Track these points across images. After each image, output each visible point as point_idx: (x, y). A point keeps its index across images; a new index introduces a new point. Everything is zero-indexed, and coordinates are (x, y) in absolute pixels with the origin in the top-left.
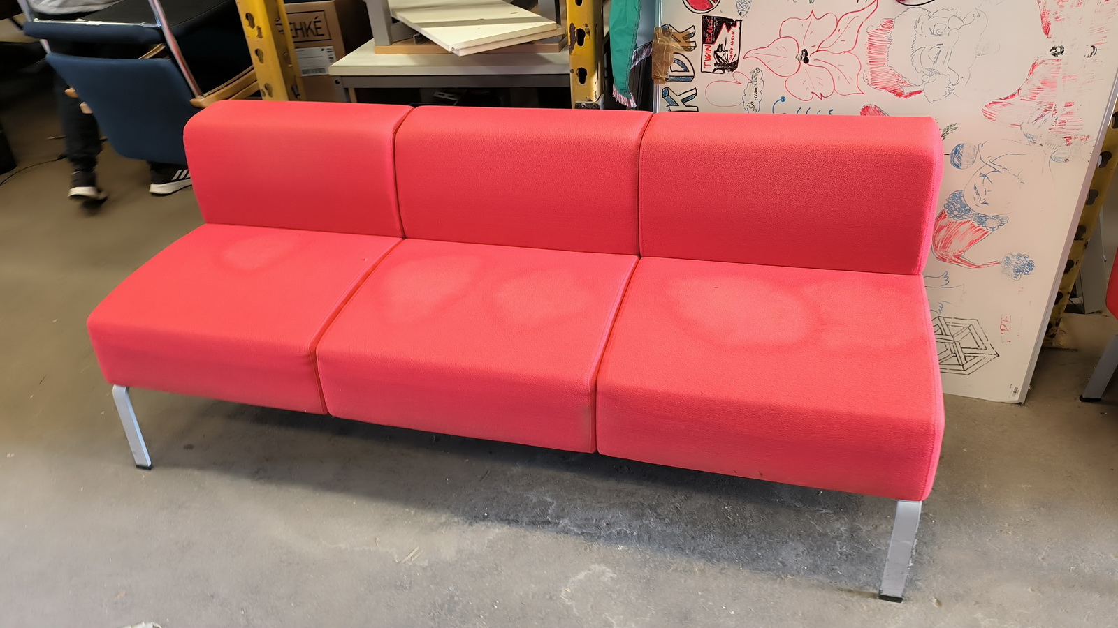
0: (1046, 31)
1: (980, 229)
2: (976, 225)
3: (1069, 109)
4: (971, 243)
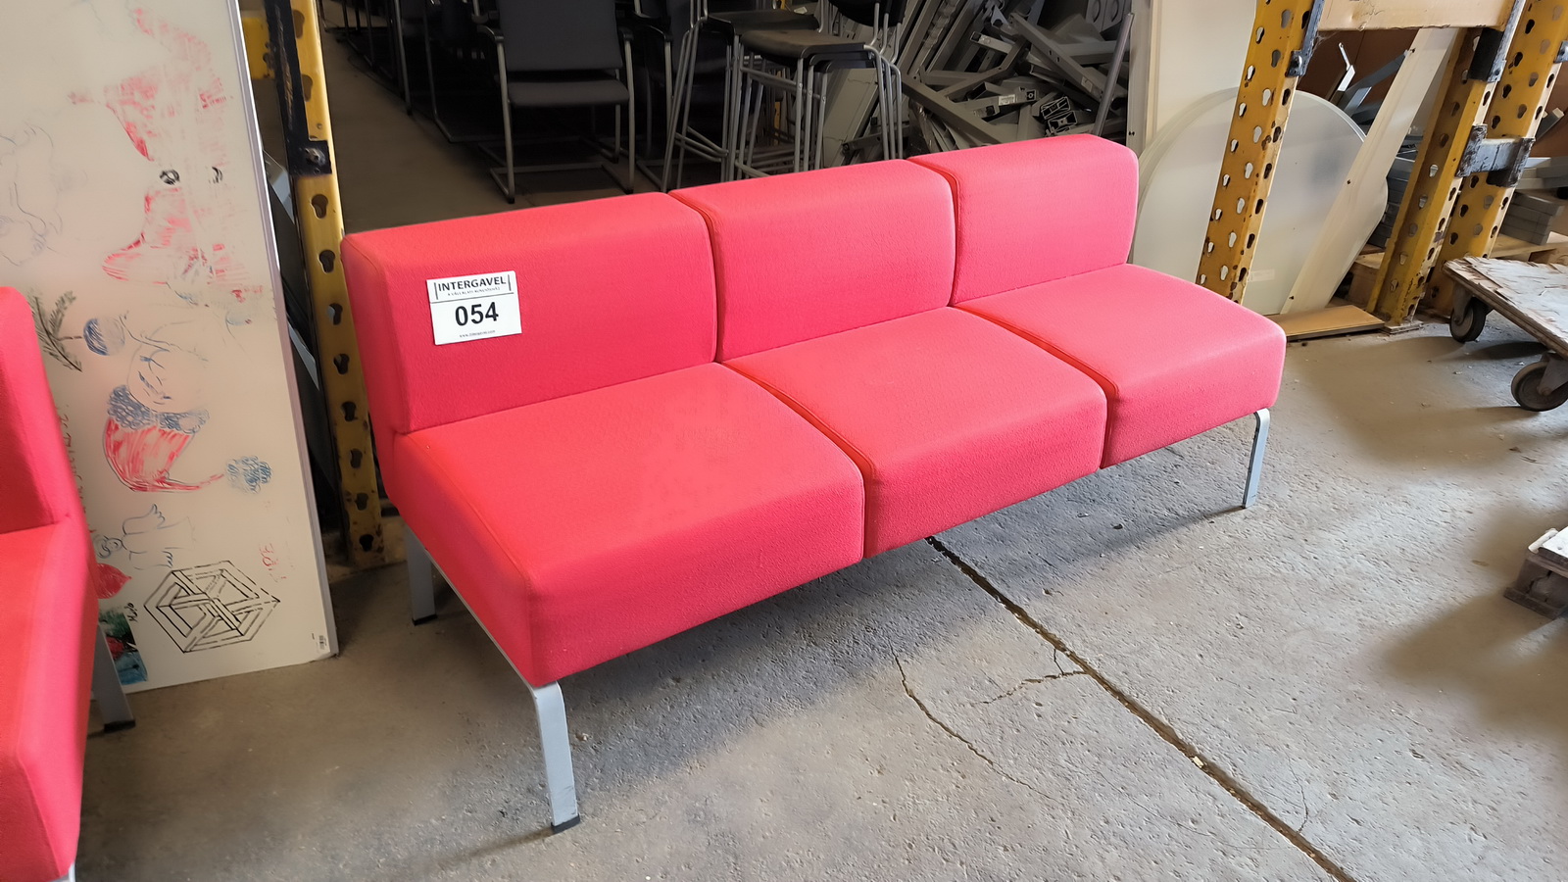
0: (143, 150)
1: (174, 436)
2: (167, 430)
3: (220, 253)
4: (171, 457)
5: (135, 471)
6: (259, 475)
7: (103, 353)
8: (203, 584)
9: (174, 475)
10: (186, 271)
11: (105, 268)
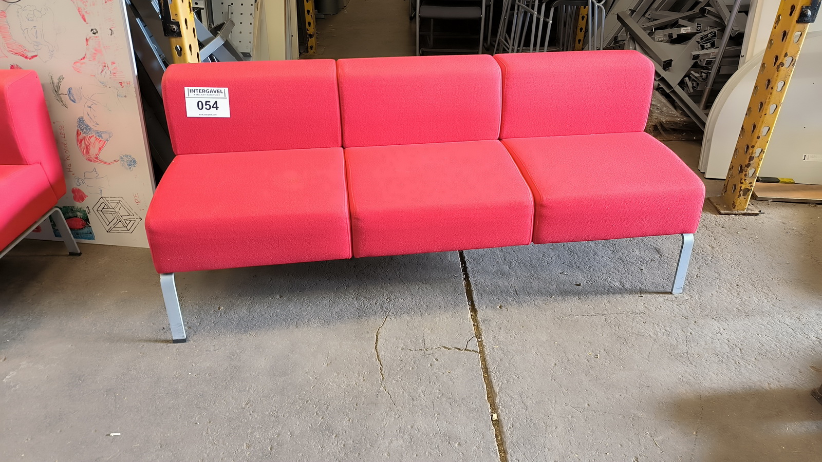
0: (84, 20)
1: (101, 141)
2: (97, 137)
3: (114, 66)
4: (100, 149)
5: (87, 153)
6: (132, 163)
7: (75, 102)
8: (113, 205)
9: (101, 157)
10: (102, 72)
11: (73, 67)
